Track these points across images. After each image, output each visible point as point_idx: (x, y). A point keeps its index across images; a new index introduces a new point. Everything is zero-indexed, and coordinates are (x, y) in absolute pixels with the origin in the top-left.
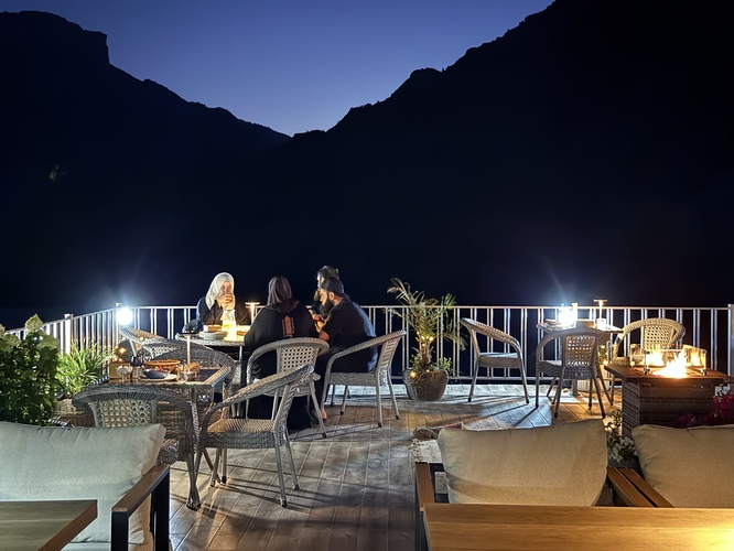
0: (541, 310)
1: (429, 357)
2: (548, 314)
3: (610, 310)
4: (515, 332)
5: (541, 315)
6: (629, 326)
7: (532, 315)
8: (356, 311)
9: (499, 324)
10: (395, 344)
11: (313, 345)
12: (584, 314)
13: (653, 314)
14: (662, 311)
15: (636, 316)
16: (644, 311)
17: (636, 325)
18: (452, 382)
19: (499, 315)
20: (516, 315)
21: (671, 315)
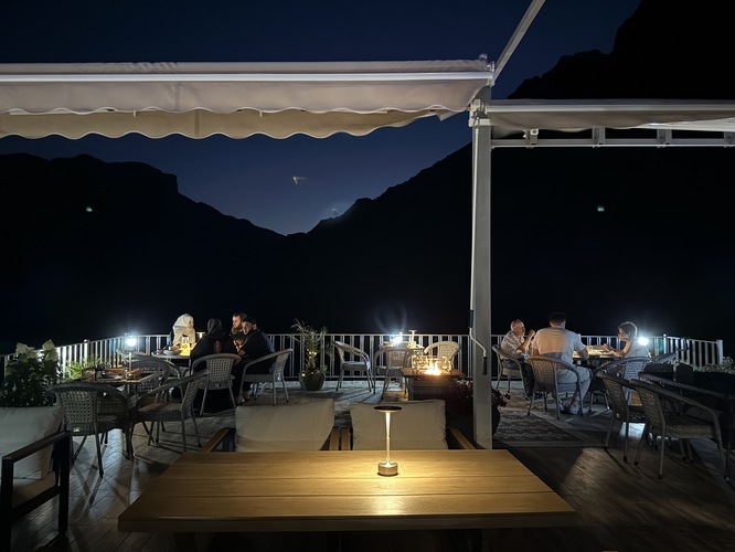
0: (381, 336)
1: (314, 364)
2: (386, 339)
3: (421, 336)
4: (367, 350)
5: (381, 339)
6: (431, 345)
7: (377, 339)
8: (262, 337)
9: (357, 345)
10: (286, 356)
11: (230, 358)
12: (407, 339)
13: (445, 339)
14: (450, 337)
15: (435, 340)
16: (440, 337)
17: (435, 345)
18: (328, 380)
19: (357, 339)
20: (367, 339)
21: (455, 340)
